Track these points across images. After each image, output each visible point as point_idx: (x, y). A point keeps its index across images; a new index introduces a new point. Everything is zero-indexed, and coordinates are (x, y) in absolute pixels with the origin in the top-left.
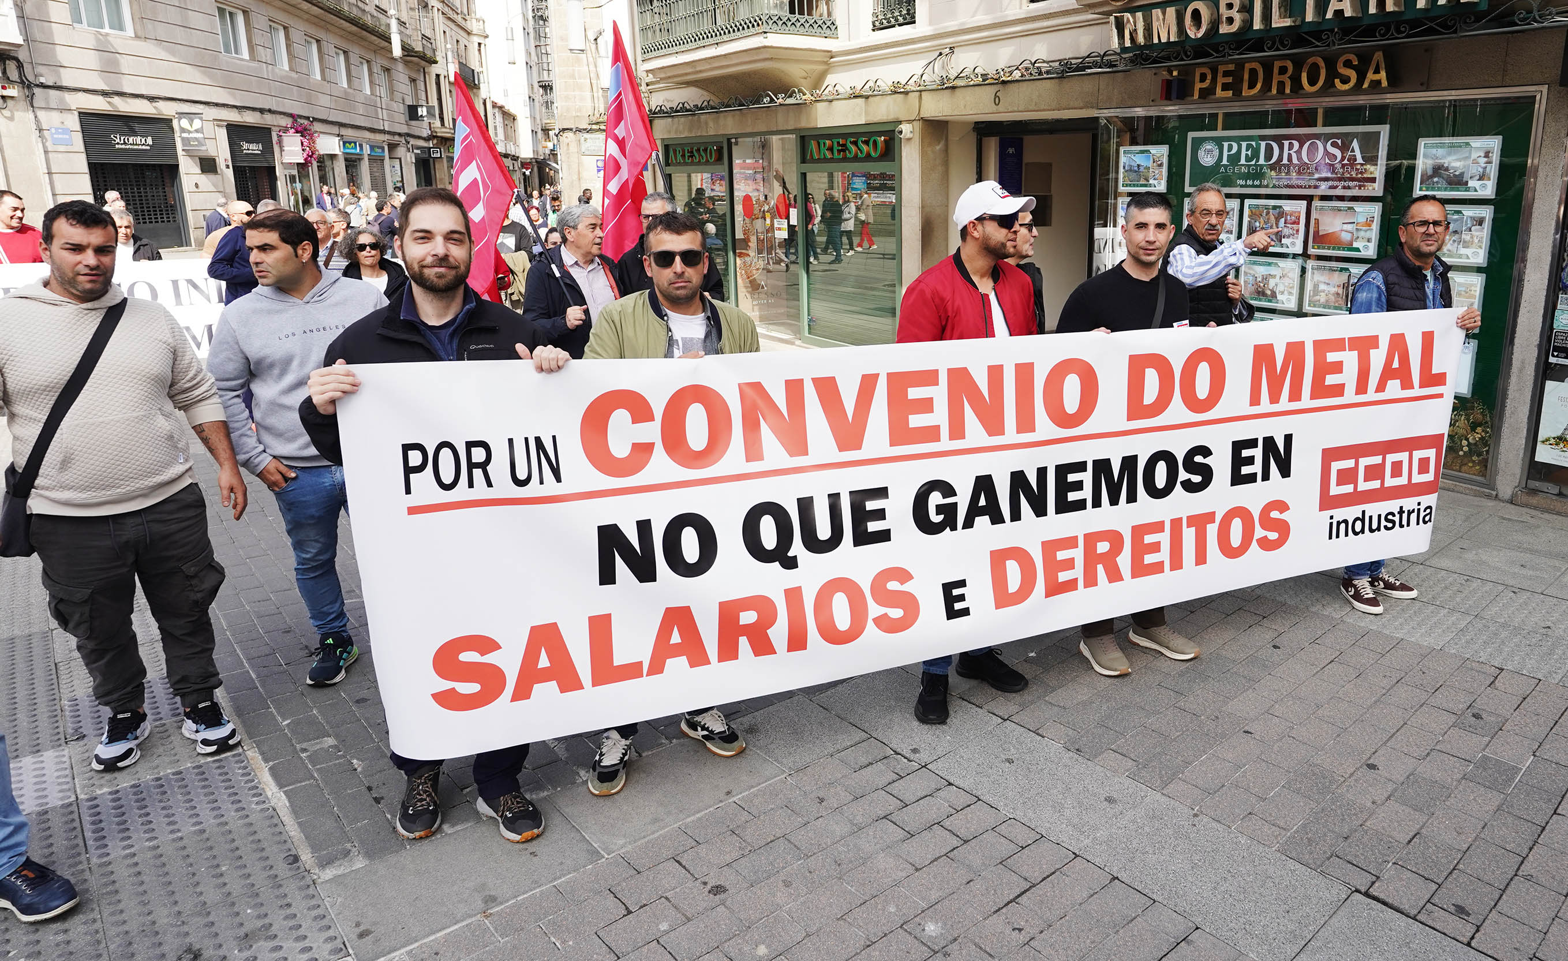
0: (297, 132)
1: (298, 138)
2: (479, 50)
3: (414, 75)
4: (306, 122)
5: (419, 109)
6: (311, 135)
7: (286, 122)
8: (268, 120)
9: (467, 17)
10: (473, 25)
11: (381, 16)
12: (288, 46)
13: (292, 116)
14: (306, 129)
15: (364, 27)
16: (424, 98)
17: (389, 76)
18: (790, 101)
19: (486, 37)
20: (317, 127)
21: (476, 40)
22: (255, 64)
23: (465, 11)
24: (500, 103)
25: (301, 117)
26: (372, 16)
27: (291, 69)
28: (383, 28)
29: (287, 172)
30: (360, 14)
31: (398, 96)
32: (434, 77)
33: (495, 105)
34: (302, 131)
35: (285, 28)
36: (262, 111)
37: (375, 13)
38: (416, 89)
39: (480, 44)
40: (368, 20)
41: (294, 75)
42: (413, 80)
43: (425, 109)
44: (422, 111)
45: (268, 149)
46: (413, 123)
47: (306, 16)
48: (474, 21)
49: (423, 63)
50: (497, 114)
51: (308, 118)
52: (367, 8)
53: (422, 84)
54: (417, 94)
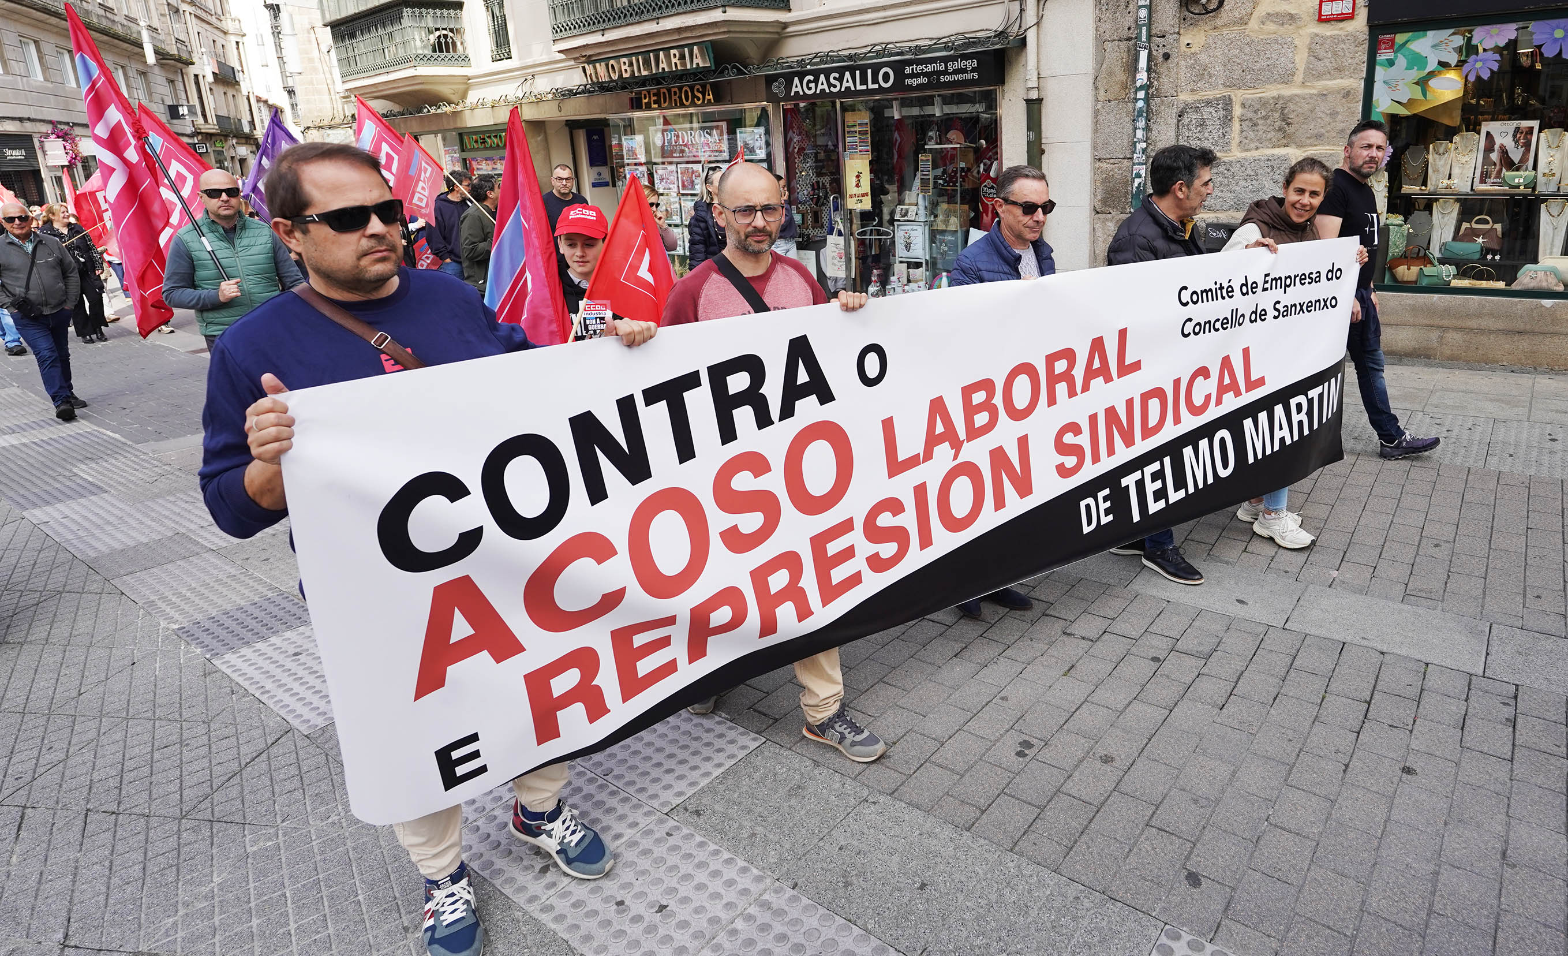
0: (58, 137)
1: (60, 142)
2: (238, 48)
3: (172, 77)
4: (66, 127)
5: (180, 109)
6: (73, 139)
7: (47, 128)
8: (28, 127)
9: (222, 18)
10: (228, 25)
11: (131, 24)
12: (40, 59)
13: (51, 122)
14: (66, 134)
15: (115, 36)
16: (184, 96)
17: (146, 79)
18: (439, 111)
19: (244, 35)
20: (78, 131)
21: (233, 39)
22: (10, 78)
23: (219, 12)
24: (264, 98)
25: (60, 123)
26: (123, 25)
27: (46, 79)
28: (135, 35)
29: (53, 174)
30: (110, 25)
31: (157, 98)
32: (193, 77)
33: (259, 100)
34: (63, 136)
35: (35, 42)
36: (21, 120)
37: (125, 22)
38: (175, 89)
39: (237, 43)
40: (119, 30)
41: (49, 85)
42: (171, 82)
43: (185, 108)
44: (183, 110)
45: (31, 153)
46: (175, 121)
47: (55, 30)
48: (229, 21)
49: (180, 65)
50: (262, 108)
51: (68, 124)
52: (116, 19)
53: (181, 84)
54: (176, 95)
